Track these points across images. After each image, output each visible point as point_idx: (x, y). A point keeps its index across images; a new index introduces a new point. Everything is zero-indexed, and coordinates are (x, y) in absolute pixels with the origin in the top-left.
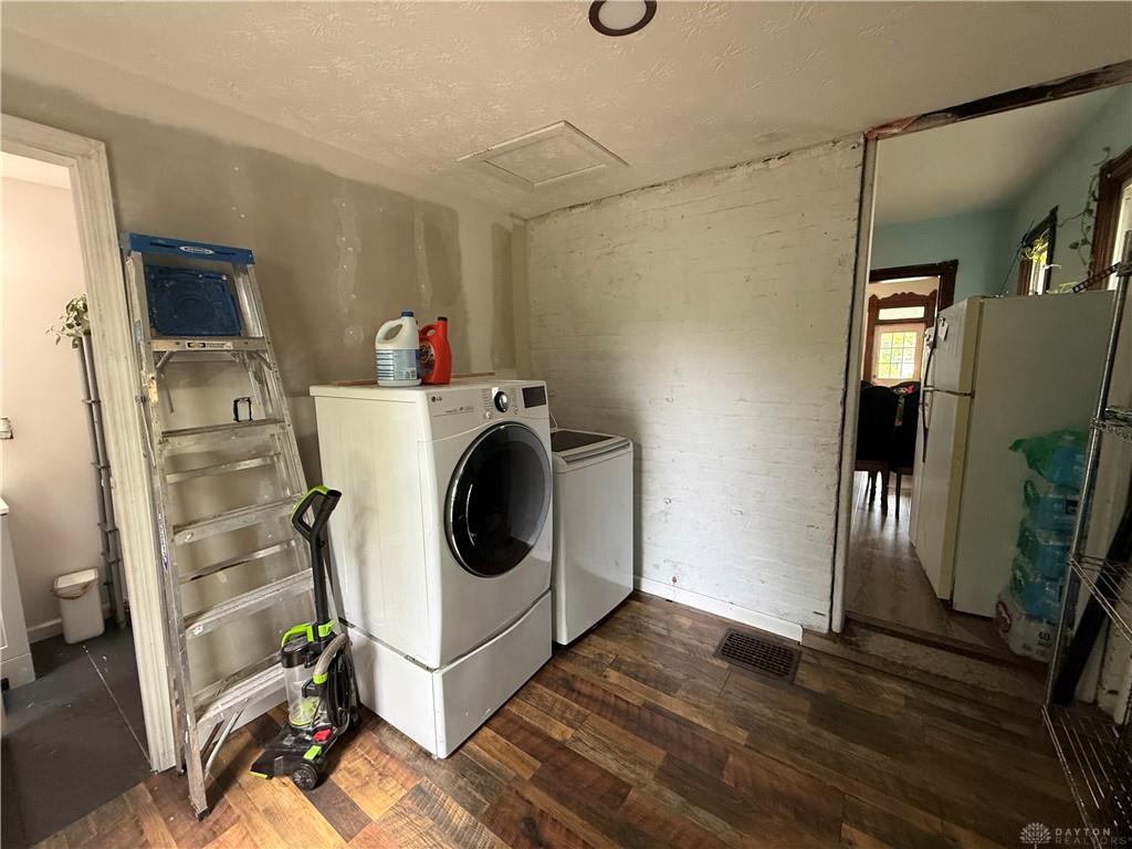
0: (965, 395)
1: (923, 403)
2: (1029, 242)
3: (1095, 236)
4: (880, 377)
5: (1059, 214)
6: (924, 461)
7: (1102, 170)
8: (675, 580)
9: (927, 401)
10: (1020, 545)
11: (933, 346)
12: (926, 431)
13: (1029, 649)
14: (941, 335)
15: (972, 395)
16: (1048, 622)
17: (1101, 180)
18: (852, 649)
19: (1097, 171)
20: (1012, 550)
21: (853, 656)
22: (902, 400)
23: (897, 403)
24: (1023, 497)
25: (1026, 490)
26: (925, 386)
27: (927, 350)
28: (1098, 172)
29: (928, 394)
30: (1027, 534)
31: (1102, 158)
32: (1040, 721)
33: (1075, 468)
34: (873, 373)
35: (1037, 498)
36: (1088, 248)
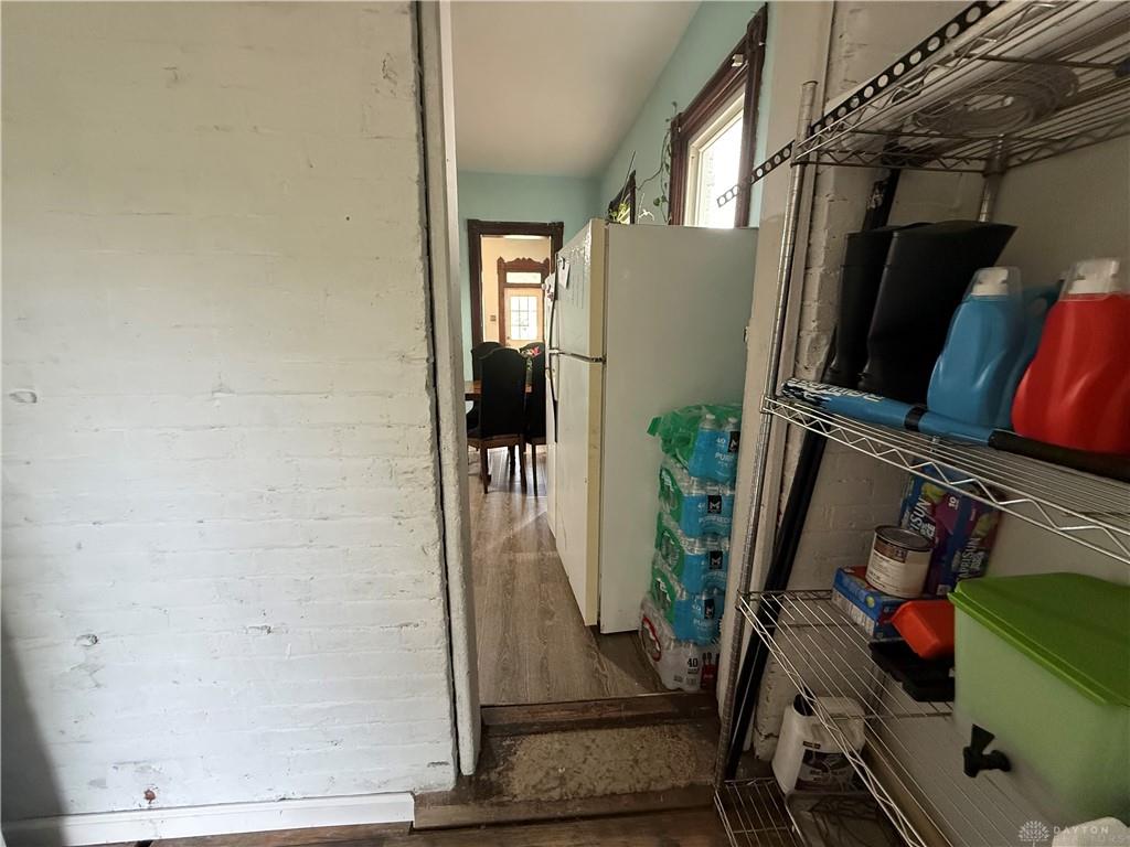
0: (597, 360)
1: (550, 369)
2: (614, 206)
3: (670, 193)
4: (513, 338)
5: (636, 177)
6: (556, 441)
7: (673, 124)
8: (150, 797)
9: (554, 366)
10: (659, 545)
11: (555, 297)
12: (555, 403)
13: (681, 680)
14: (563, 282)
15: (603, 360)
16: (695, 644)
17: (673, 135)
18: (492, 805)
19: (669, 125)
20: (649, 549)
21: (492, 814)
22: (530, 364)
23: (526, 366)
24: (659, 488)
25: (662, 480)
26: (551, 348)
27: (549, 302)
28: (669, 127)
29: (554, 358)
30: (666, 534)
31: (672, 113)
32: (711, 806)
33: (718, 455)
34: (507, 335)
35: (679, 493)
36: (666, 206)
